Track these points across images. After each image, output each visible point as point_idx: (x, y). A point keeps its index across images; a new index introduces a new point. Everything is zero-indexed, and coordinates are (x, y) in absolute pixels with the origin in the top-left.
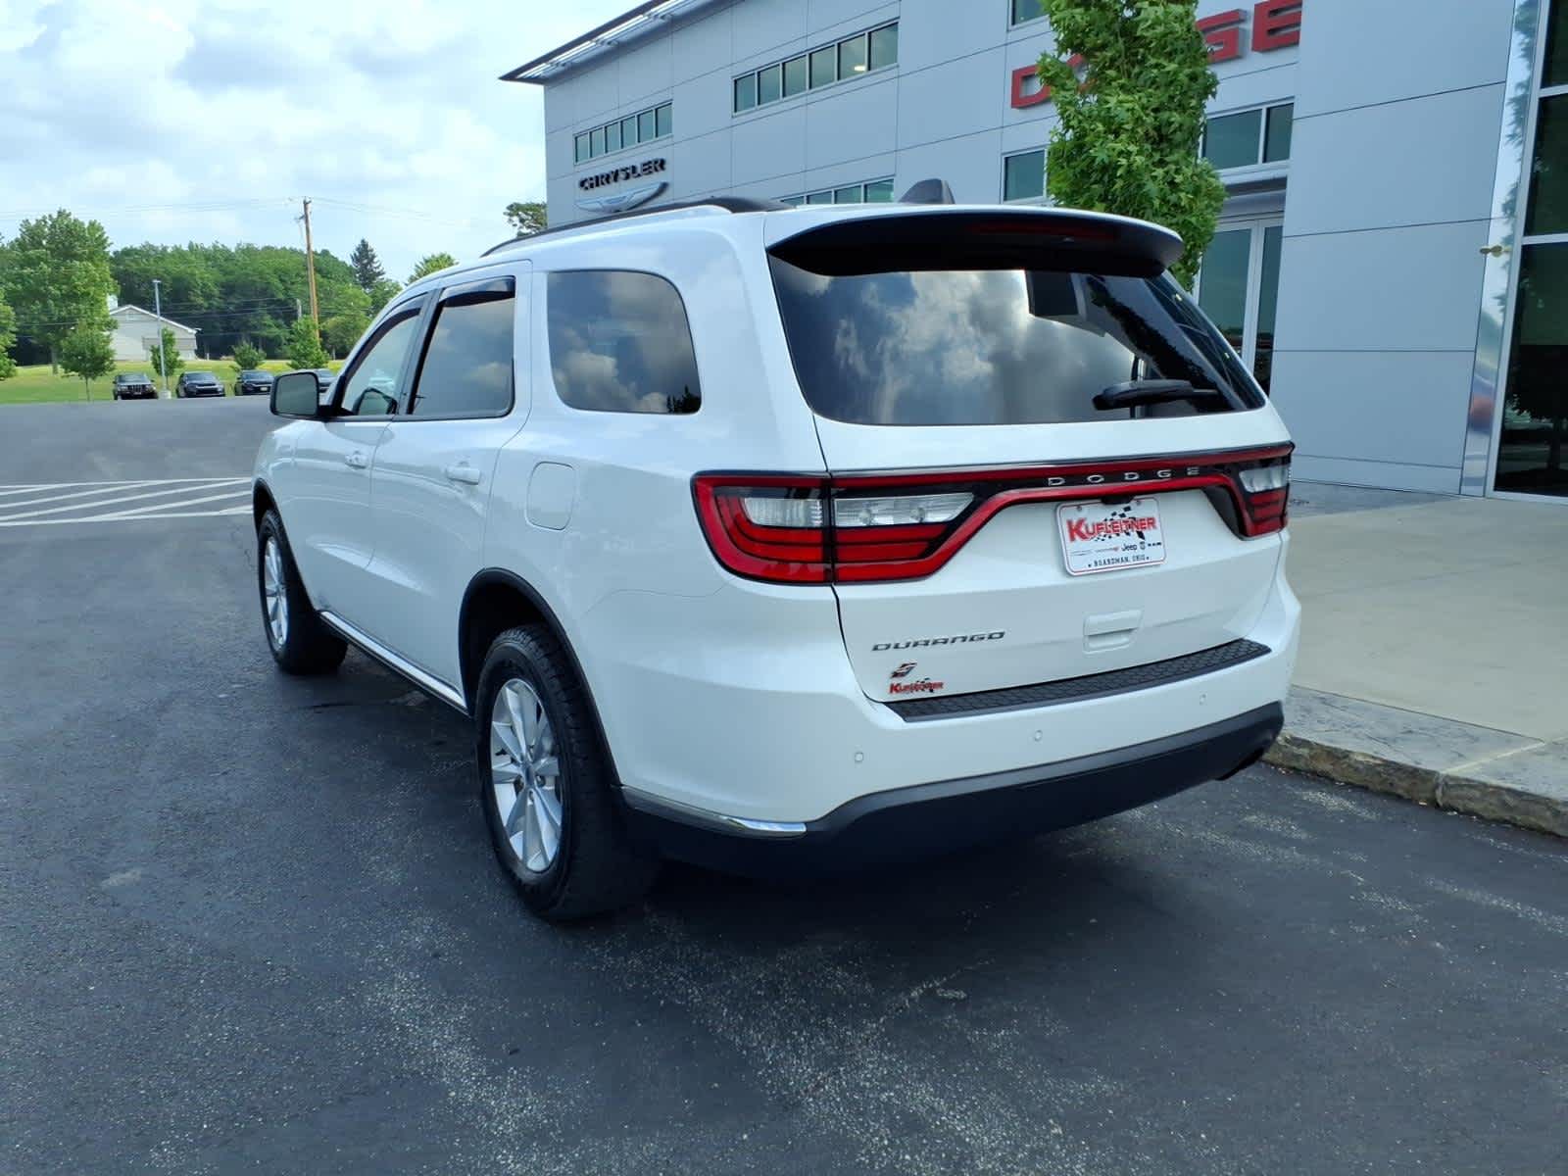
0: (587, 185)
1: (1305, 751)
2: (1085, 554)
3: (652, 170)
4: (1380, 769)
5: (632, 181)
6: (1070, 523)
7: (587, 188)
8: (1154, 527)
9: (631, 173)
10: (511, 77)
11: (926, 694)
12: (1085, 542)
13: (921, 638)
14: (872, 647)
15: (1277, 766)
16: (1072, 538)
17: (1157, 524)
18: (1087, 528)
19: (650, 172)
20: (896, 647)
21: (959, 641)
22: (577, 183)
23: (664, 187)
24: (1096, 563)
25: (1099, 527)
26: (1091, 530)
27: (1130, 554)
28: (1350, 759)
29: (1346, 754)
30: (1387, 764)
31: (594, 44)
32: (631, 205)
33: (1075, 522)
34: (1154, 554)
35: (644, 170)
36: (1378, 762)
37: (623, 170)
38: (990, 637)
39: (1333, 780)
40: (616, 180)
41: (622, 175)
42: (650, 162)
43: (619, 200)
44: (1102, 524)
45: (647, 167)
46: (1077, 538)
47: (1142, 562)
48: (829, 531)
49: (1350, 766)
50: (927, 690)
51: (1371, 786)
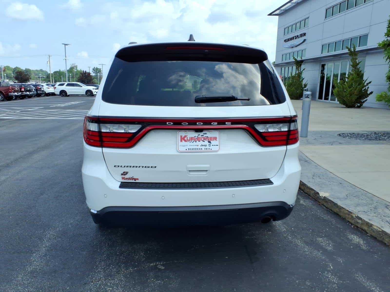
0: (286, 41)
1: (360, 221)
2: (185, 146)
3: (302, 36)
4: (380, 233)
5: (297, 39)
6: (181, 136)
7: (286, 42)
8: (216, 140)
9: (297, 37)
10: (270, 14)
11: (133, 181)
12: (186, 143)
13: (129, 165)
14: (114, 166)
15: (352, 224)
16: (181, 141)
17: (218, 139)
18: (187, 138)
19: (302, 37)
20: (121, 166)
21: (141, 167)
22: (284, 41)
23: (305, 40)
24: (189, 149)
25: (192, 139)
26: (189, 139)
27: (203, 148)
28: (372, 227)
29: (371, 225)
30: (383, 231)
31: (291, 4)
32: (296, 46)
33: (183, 137)
34: (214, 148)
35: (300, 36)
36: (381, 230)
37: (295, 37)
38: (152, 167)
39: (367, 233)
40: (293, 39)
41: (295, 38)
42: (302, 34)
43: (293, 44)
44: (193, 138)
45: (301, 35)
46: (183, 141)
47: (207, 150)
48: (100, 132)
49: (372, 229)
50: (134, 180)
51: (377, 238)
